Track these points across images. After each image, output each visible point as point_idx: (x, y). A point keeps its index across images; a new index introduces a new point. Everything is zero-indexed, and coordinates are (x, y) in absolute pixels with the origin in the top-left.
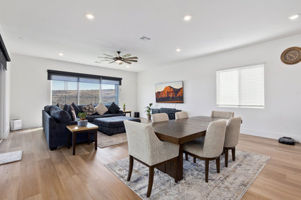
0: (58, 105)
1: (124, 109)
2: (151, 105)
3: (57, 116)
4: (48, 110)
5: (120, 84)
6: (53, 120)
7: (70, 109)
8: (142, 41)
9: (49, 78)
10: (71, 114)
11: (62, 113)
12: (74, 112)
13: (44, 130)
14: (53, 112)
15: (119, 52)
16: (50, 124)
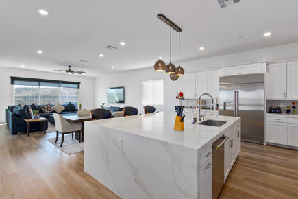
0: (20, 106)
1: (80, 108)
2: (103, 104)
3: (18, 113)
4: (11, 109)
5: (79, 87)
6: (14, 116)
7: (28, 108)
8: (108, 49)
9: (12, 83)
10: (28, 111)
11: (21, 111)
12: (31, 110)
13: (8, 125)
14: (15, 110)
15: (70, 67)
16: (12, 117)
